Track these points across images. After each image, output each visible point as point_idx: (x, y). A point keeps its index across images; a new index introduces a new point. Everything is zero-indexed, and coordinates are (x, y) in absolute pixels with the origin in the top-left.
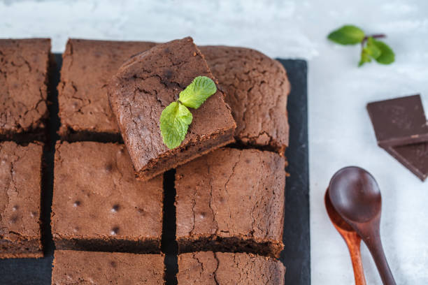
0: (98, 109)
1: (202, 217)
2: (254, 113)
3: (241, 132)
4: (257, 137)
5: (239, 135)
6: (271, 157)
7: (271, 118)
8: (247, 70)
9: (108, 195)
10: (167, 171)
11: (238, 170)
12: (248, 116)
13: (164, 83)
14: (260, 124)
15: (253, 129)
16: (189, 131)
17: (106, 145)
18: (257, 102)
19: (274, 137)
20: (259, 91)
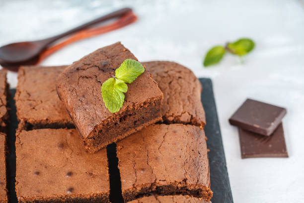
1: (142, 172)
2: (175, 99)
3: (167, 112)
4: (180, 116)
5: (165, 115)
6: (193, 129)
7: (190, 102)
8: (166, 70)
9: (62, 166)
10: (109, 145)
11: (168, 138)
12: (171, 100)
13: (102, 70)
14: (181, 106)
15: (176, 110)
16: (125, 100)
17: (58, 130)
18: (178, 91)
19: (194, 116)
20: (178, 83)
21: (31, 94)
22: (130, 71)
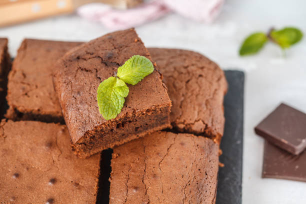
0: (44, 93)
1: (135, 191)
2: (191, 102)
3: (177, 118)
4: (193, 124)
5: (176, 121)
6: (205, 142)
7: (207, 108)
8: (186, 65)
9: (46, 170)
10: (104, 151)
11: (172, 151)
12: (185, 104)
13: (105, 63)
14: (196, 112)
15: (189, 116)
16: (125, 105)
17: (49, 124)
18: (195, 92)
19: (210, 125)
20: (197, 83)
21: (27, 76)
22: (135, 70)
